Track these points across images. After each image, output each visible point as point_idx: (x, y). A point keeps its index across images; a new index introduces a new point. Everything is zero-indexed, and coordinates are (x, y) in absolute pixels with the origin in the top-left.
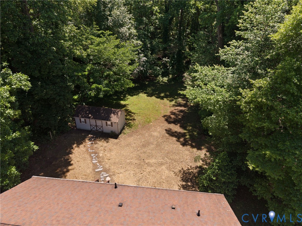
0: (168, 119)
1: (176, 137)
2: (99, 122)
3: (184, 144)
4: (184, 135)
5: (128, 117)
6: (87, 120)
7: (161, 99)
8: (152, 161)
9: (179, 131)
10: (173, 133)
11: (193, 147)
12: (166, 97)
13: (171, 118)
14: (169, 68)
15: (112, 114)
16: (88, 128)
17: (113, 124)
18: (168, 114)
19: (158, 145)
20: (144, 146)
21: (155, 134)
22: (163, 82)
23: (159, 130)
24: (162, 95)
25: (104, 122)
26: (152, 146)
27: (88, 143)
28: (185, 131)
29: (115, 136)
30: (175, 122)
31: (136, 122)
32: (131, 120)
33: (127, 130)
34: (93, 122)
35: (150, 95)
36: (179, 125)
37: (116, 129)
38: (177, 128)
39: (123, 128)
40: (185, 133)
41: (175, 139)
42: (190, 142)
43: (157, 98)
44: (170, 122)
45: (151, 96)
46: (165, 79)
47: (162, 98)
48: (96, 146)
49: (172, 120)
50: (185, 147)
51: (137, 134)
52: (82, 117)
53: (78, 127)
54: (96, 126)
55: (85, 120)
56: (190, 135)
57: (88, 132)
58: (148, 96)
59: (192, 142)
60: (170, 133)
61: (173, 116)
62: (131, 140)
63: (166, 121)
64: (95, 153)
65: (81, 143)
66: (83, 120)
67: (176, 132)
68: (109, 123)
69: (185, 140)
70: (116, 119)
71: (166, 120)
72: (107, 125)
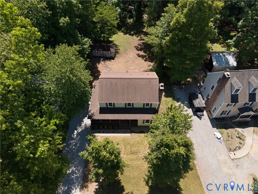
1: (142, 57)
2: (105, 52)
3: (145, 61)
4: (145, 56)
5: (116, 48)
6: (99, 51)
7: (132, 36)
8: (131, 68)
9: (143, 54)
10: (140, 56)
11: (149, 61)
12: (135, 34)
13: (139, 48)
14: (133, 13)
15: (111, 48)
16: (99, 55)
17: (111, 53)
18: (137, 45)
19: (133, 61)
20: (127, 62)
21: (131, 56)
22: (131, 23)
23: (132, 54)
24: (132, 33)
25: (107, 52)
26: (130, 62)
27: (102, 62)
28: (146, 54)
29: (113, 58)
30: (141, 50)
31: (121, 51)
32: (118, 50)
33: (117, 55)
34: (102, 52)
35: (125, 34)
36: (143, 51)
37: (113, 55)
39: (115, 55)
40: (146, 55)
41: (140, 58)
42: (148, 60)
43: (130, 35)
44: (138, 50)
45: (126, 34)
46: (132, 20)
47: (132, 35)
48: (106, 63)
49: (139, 49)
50: (146, 62)
51: (122, 57)
53: (94, 55)
54: (103, 54)
55: (98, 51)
56: (148, 56)
57: (100, 57)
58: (124, 34)
59: (149, 60)
60: (139, 56)
61: (139, 47)
62: (120, 60)
64: (107, 66)
65: (100, 63)
66: (96, 51)
67: (142, 55)
68: (109, 52)
69: (146, 58)
70: (112, 50)
71: (136, 49)
72: (108, 53)
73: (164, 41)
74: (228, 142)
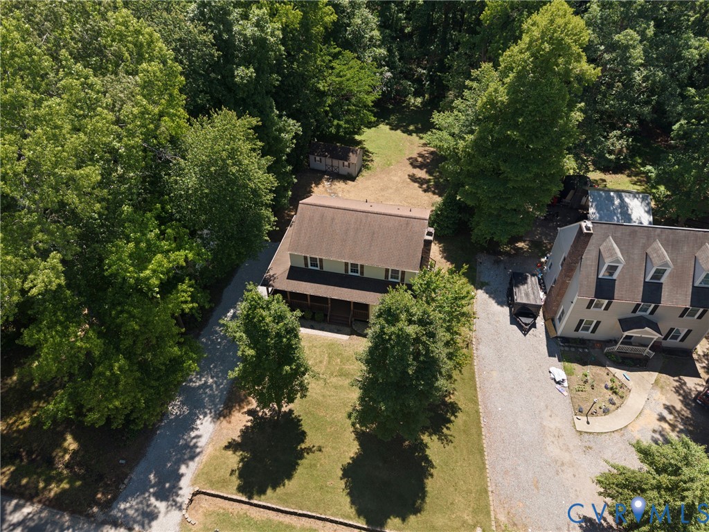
0: (413, 163)
1: (418, 182)
2: (336, 162)
3: (425, 191)
4: (428, 181)
5: (365, 157)
6: (323, 159)
7: (409, 135)
9: (423, 177)
10: (417, 179)
11: (434, 193)
12: (417, 131)
13: (417, 161)
14: (425, 84)
15: (351, 154)
16: (323, 168)
17: (351, 165)
18: (415, 155)
19: (397, 190)
20: (382, 190)
21: (395, 179)
22: (416, 106)
23: (399, 175)
24: (411, 128)
25: (341, 162)
26: (391, 191)
27: (326, 184)
28: (431, 178)
29: (352, 178)
30: (421, 167)
31: (375, 164)
32: (369, 161)
33: (365, 173)
34: (329, 161)
35: (394, 128)
36: (425, 170)
37: (353, 171)
38: (422, 174)
39: (360, 171)
40: (430, 179)
41: (417, 185)
42: (433, 189)
43: (404, 132)
44: (415, 167)
45: (396, 130)
46: (419, 100)
47: (410, 133)
48: (333, 186)
49: (418, 164)
50: (427, 194)
51: (376, 178)
52: (318, 156)
53: (312, 166)
54: (332, 166)
55: (320, 159)
56: (434, 182)
57: (324, 173)
58: (391, 129)
59: (435, 189)
60: (413, 179)
61: (420, 159)
62: (369, 183)
63: (410, 166)
64: (335, 193)
65: (319, 184)
66: (318, 158)
67: (420, 178)
68: (346, 163)
69: (427, 187)
70: (353, 158)
71: (411, 164)
72: (344, 166)
73: (461, 144)
74: (580, 393)
